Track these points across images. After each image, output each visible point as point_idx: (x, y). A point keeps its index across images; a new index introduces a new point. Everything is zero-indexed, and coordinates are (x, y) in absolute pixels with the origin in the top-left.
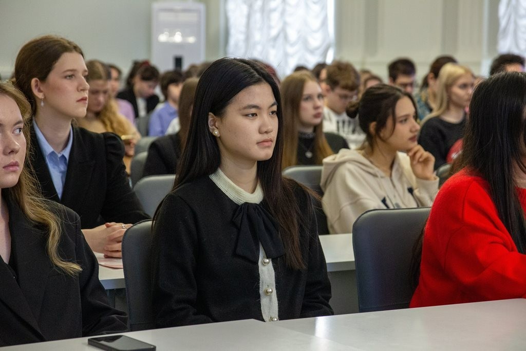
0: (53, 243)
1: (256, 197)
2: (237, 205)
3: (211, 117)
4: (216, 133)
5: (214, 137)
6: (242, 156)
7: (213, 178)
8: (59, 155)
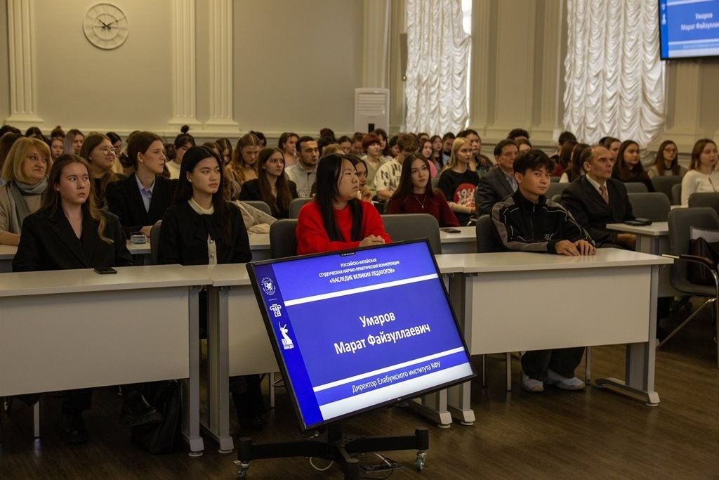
0: (101, 229)
1: (210, 211)
2: (199, 215)
3: (188, 173)
4: (190, 181)
5: (190, 183)
6: (203, 192)
7: (189, 202)
8: (147, 190)
